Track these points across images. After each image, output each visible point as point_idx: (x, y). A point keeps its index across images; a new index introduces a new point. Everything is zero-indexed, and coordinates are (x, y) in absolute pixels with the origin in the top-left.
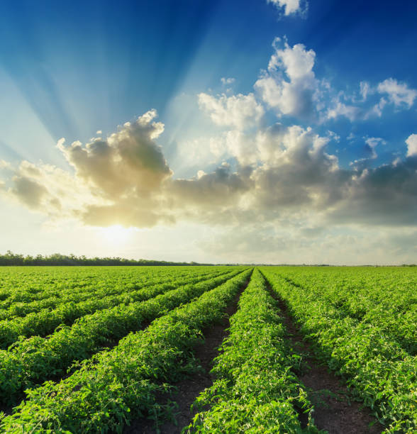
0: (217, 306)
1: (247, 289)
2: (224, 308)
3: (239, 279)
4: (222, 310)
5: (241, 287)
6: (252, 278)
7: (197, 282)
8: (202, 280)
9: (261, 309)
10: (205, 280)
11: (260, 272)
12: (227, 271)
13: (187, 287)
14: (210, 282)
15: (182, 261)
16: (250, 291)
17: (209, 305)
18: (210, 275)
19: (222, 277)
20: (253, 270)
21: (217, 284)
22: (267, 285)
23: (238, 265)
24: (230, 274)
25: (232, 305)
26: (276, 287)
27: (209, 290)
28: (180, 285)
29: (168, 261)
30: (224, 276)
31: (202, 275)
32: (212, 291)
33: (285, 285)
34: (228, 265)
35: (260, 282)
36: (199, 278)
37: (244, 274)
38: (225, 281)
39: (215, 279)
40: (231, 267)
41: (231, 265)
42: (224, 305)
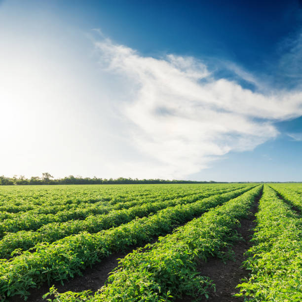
3: (254, 191)
6: (264, 191)
7: (221, 194)
8: (224, 192)
14: (232, 193)
18: (229, 190)
19: (240, 191)
20: (263, 186)
21: (236, 196)
23: (249, 183)
24: (245, 189)
26: (288, 197)
31: (223, 189)
32: (236, 199)
34: (240, 183)
36: (221, 191)
37: (258, 188)
38: (242, 193)
40: (243, 184)
41: (243, 183)
42: (249, 207)
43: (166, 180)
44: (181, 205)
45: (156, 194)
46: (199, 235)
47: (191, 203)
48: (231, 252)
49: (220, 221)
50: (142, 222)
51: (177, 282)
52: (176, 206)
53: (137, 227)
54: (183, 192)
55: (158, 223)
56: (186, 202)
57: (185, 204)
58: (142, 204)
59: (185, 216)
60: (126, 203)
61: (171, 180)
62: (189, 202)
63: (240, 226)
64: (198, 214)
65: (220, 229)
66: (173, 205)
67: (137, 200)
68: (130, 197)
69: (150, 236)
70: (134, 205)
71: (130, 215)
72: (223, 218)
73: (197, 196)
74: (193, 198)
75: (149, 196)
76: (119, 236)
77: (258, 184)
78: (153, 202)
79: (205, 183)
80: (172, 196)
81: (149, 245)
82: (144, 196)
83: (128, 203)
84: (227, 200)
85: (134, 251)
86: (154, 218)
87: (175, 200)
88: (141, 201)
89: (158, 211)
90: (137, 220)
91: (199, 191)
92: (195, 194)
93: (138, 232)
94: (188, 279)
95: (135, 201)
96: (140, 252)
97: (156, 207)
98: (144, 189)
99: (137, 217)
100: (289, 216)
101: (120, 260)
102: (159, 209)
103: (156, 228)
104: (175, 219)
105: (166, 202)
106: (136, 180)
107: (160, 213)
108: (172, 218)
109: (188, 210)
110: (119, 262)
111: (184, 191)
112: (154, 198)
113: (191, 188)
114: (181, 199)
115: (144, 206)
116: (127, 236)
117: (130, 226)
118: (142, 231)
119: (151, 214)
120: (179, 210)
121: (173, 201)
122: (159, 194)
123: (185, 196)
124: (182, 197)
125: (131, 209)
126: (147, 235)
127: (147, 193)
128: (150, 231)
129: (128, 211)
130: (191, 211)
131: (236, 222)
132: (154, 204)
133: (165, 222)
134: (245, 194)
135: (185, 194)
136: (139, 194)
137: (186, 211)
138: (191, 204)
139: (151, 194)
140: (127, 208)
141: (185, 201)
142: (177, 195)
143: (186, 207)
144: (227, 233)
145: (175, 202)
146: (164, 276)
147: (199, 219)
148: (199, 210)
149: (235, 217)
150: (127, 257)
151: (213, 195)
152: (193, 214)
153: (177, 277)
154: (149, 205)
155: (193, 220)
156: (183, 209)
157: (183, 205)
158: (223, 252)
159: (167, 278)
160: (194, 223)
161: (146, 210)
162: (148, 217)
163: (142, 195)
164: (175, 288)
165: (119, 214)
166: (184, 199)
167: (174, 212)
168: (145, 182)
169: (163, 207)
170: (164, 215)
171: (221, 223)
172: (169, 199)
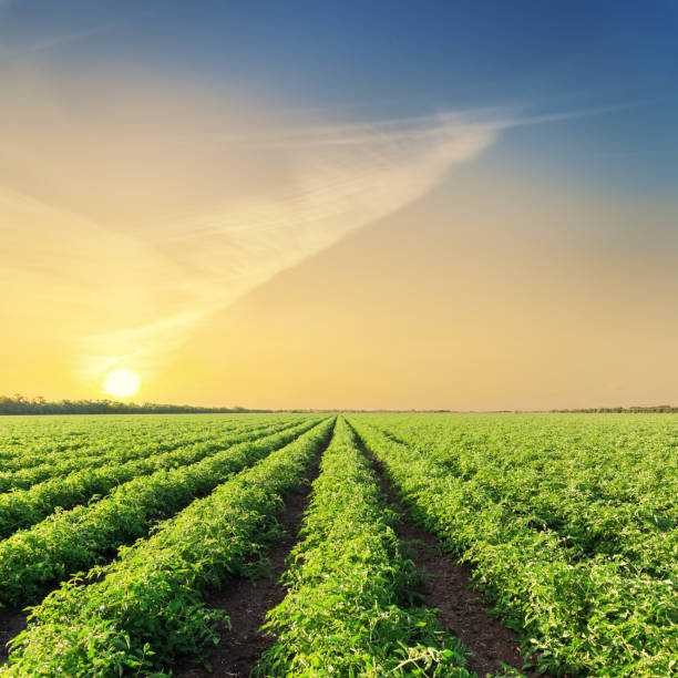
0: (292, 470)
1: (330, 448)
2: (302, 472)
3: (317, 432)
4: (300, 474)
5: (322, 445)
6: (335, 431)
7: (254, 439)
8: (262, 436)
9: (351, 470)
10: (265, 435)
11: (347, 423)
12: (295, 422)
13: (243, 446)
14: (275, 438)
15: (219, 406)
16: (335, 449)
17: (282, 468)
18: (270, 429)
19: (291, 432)
20: (335, 421)
21: (285, 442)
22: (359, 442)
23: (312, 411)
24: (302, 427)
25: (312, 468)
26: (371, 444)
27: (276, 449)
28: (231, 443)
29: (194, 406)
30: (293, 429)
31: (259, 429)
32: (281, 451)
33: (383, 441)
34: (295, 412)
35: (348, 437)
36: (256, 433)
37: (324, 425)
38: (296, 437)
39: (282, 434)
40: (301, 416)
41: (301, 412)
42: (302, 468)
43: (127, 403)
44: (168, 470)
45: (103, 444)
46: (204, 534)
47: (188, 464)
48: (265, 561)
49: (246, 500)
50: (74, 520)
51: (162, 632)
52: (155, 474)
53: (63, 532)
54: (171, 437)
55: (114, 518)
56: (177, 464)
57: (176, 468)
58: (66, 473)
59: (176, 495)
60: (18, 474)
61: (141, 405)
62: (184, 462)
63: (284, 509)
64: (204, 489)
65: (245, 517)
66: (149, 472)
67: (52, 463)
68: (28, 455)
69: (98, 551)
70: (44, 477)
71: (38, 507)
72: (252, 494)
73: (203, 446)
74: (194, 452)
75: (84, 450)
76: (16, 561)
77: (328, 415)
78: (97, 465)
79: (224, 411)
80: (145, 448)
81: (98, 569)
82: (69, 452)
83: (25, 473)
84: (265, 453)
85: (63, 584)
86: (103, 506)
87: (153, 458)
88: (63, 465)
89: (112, 490)
90: (58, 514)
91: (207, 434)
92: (200, 441)
93: (65, 545)
94: (183, 619)
95: (47, 467)
96: (79, 583)
97: (107, 478)
98: (66, 431)
99: (57, 509)
100: (360, 480)
101: (29, 613)
102: (116, 484)
103: (110, 532)
104: (155, 507)
105: (131, 465)
106: (38, 402)
107: (118, 494)
108: (147, 505)
109: (182, 481)
110: (29, 618)
111: (175, 435)
112: (99, 455)
113: (191, 426)
114: (166, 454)
115: (73, 480)
116: (39, 558)
117: (44, 531)
118: (76, 541)
119: (94, 497)
120: (162, 483)
121: (148, 462)
122: (111, 444)
123: (176, 447)
124: (170, 451)
125: (37, 490)
126: (89, 549)
127: (78, 441)
128: (97, 540)
129: (30, 493)
130: (190, 484)
131: (277, 502)
132: (102, 472)
133: (132, 515)
134: (301, 438)
135: (176, 442)
136: (55, 445)
137: (179, 485)
138: (190, 468)
139: (88, 445)
140: (26, 486)
141: (176, 459)
142: (156, 445)
143: (179, 476)
144: (259, 525)
145: (154, 465)
146: (136, 623)
147: (204, 501)
148: (208, 481)
149: (278, 491)
150: (48, 600)
151: (239, 442)
152: (195, 489)
153: (162, 621)
154: (86, 474)
155: (194, 503)
156: (173, 480)
157: (172, 469)
158: (250, 564)
159: (142, 627)
160: (195, 510)
161: (81, 487)
162: (87, 506)
163: (63, 449)
164: (159, 644)
165: (7, 504)
166: (173, 454)
167: (150, 488)
168: (69, 409)
169: (124, 479)
170: (128, 497)
171: (248, 504)
172: (137, 457)
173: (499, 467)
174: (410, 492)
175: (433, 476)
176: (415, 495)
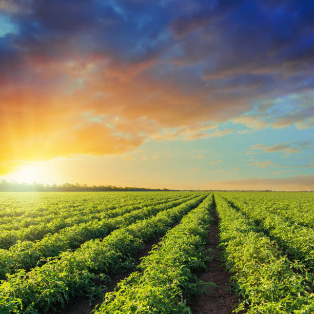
173: (290, 226)
174: (224, 241)
175: (241, 231)
176: (226, 244)
